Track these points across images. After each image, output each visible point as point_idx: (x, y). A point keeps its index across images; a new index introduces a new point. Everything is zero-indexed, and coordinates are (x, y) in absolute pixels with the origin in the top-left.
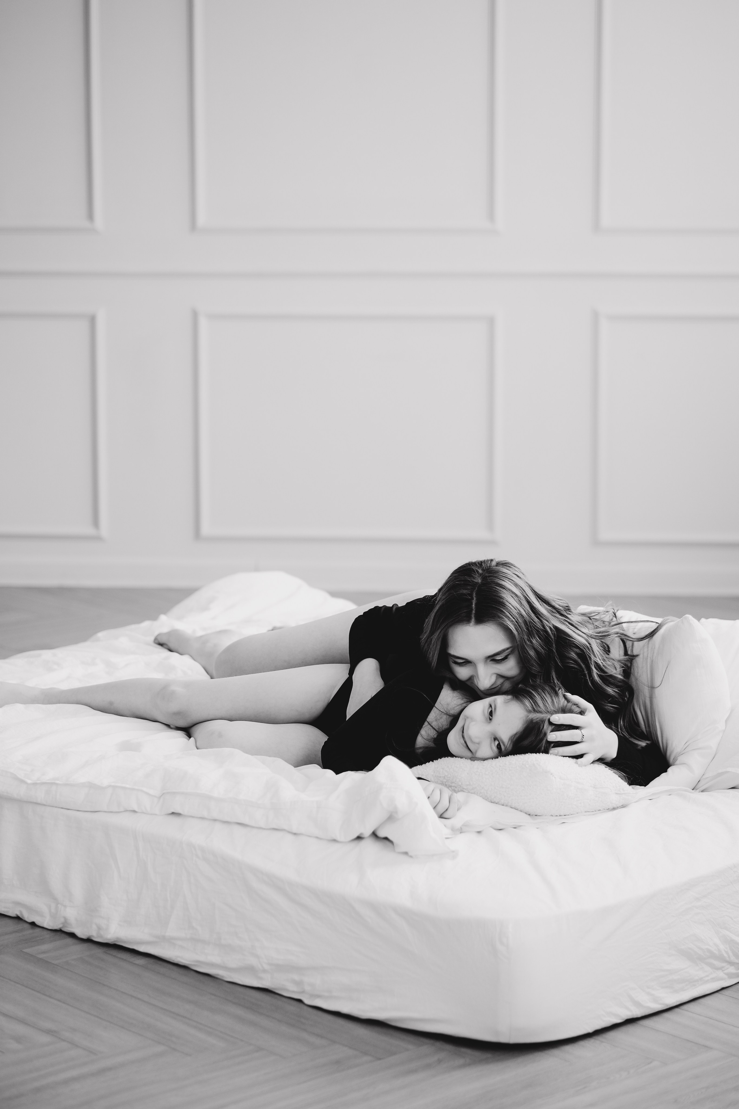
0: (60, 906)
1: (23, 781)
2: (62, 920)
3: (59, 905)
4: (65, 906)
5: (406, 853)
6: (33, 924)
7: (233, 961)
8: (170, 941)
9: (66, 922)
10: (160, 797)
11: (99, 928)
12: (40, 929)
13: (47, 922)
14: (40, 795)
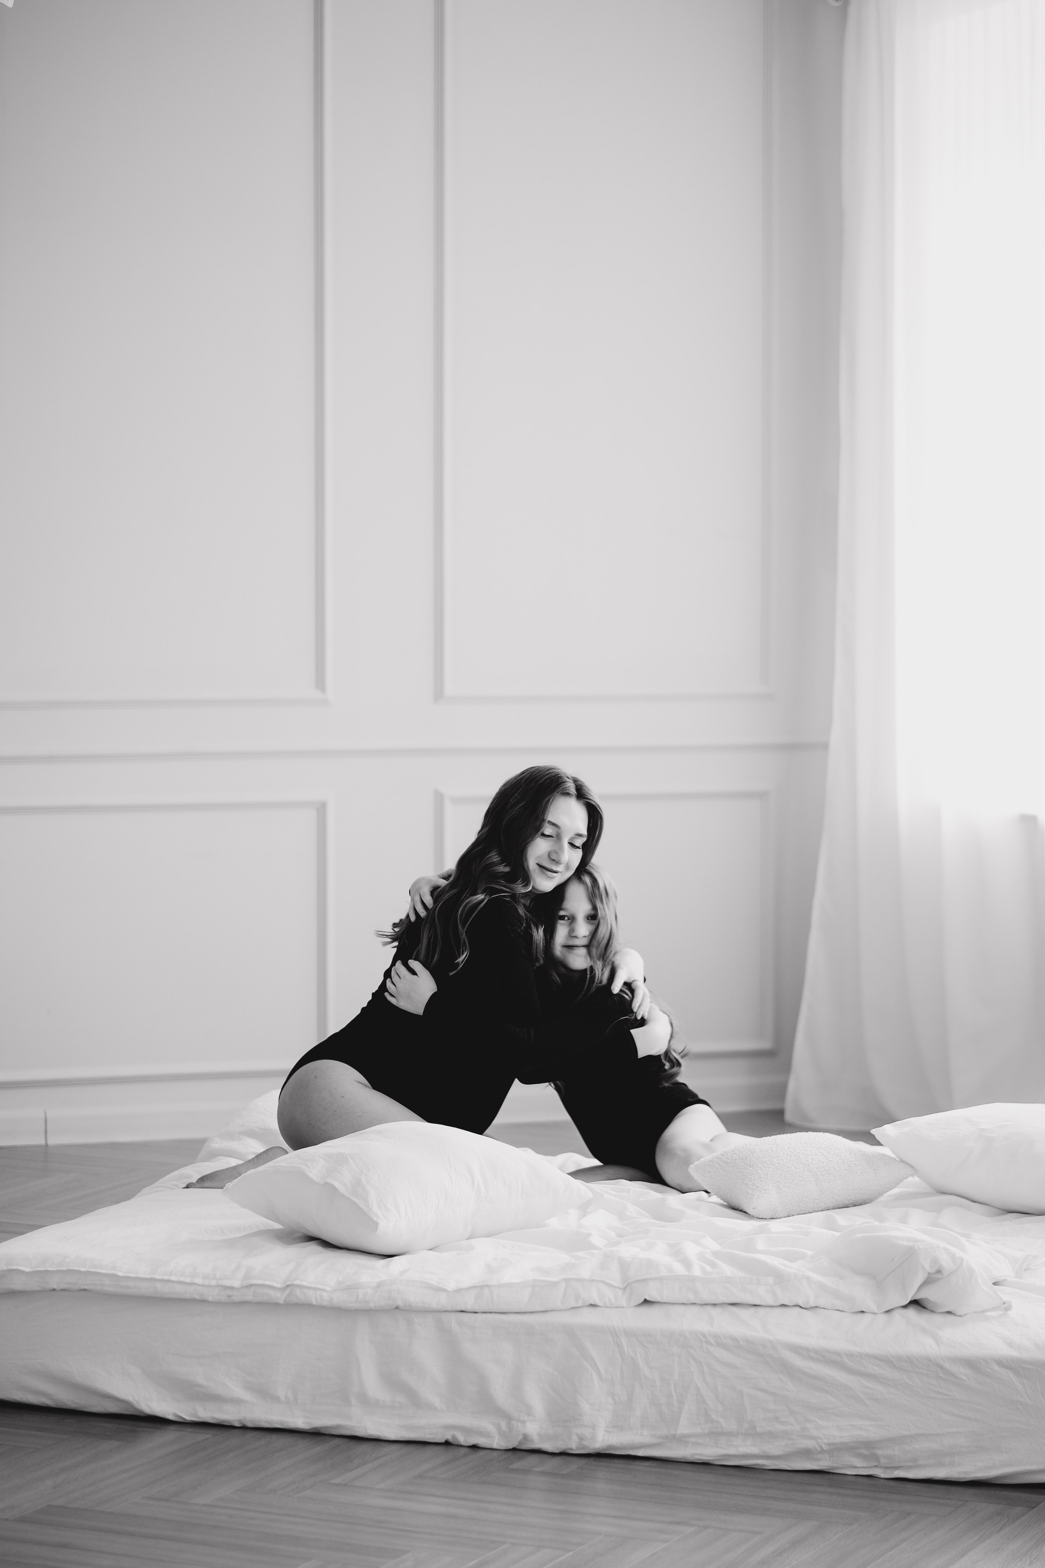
0: (514, 1423)
1: (443, 1290)
2: (521, 1437)
3: (512, 1422)
4: (524, 1422)
5: (949, 1312)
6: (475, 1447)
7: (775, 1448)
8: (681, 1440)
9: (526, 1437)
10: (625, 1289)
11: (581, 1439)
12: (487, 1451)
13: (497, 1442)
14: (469, 1302)
